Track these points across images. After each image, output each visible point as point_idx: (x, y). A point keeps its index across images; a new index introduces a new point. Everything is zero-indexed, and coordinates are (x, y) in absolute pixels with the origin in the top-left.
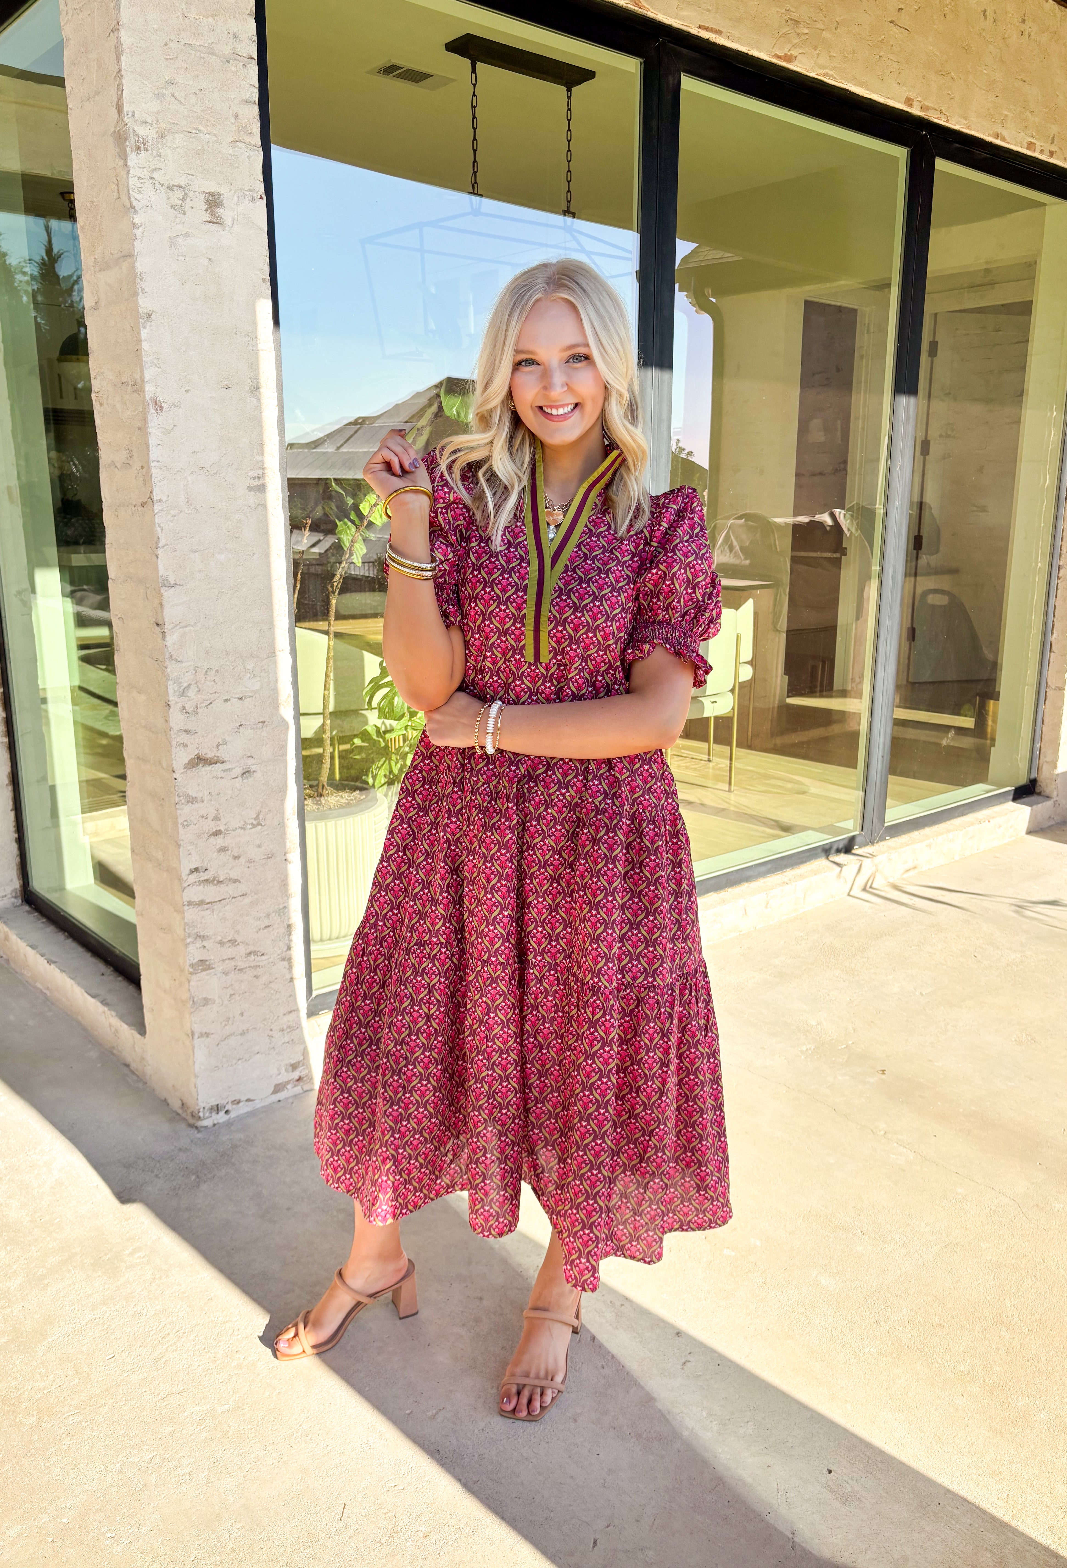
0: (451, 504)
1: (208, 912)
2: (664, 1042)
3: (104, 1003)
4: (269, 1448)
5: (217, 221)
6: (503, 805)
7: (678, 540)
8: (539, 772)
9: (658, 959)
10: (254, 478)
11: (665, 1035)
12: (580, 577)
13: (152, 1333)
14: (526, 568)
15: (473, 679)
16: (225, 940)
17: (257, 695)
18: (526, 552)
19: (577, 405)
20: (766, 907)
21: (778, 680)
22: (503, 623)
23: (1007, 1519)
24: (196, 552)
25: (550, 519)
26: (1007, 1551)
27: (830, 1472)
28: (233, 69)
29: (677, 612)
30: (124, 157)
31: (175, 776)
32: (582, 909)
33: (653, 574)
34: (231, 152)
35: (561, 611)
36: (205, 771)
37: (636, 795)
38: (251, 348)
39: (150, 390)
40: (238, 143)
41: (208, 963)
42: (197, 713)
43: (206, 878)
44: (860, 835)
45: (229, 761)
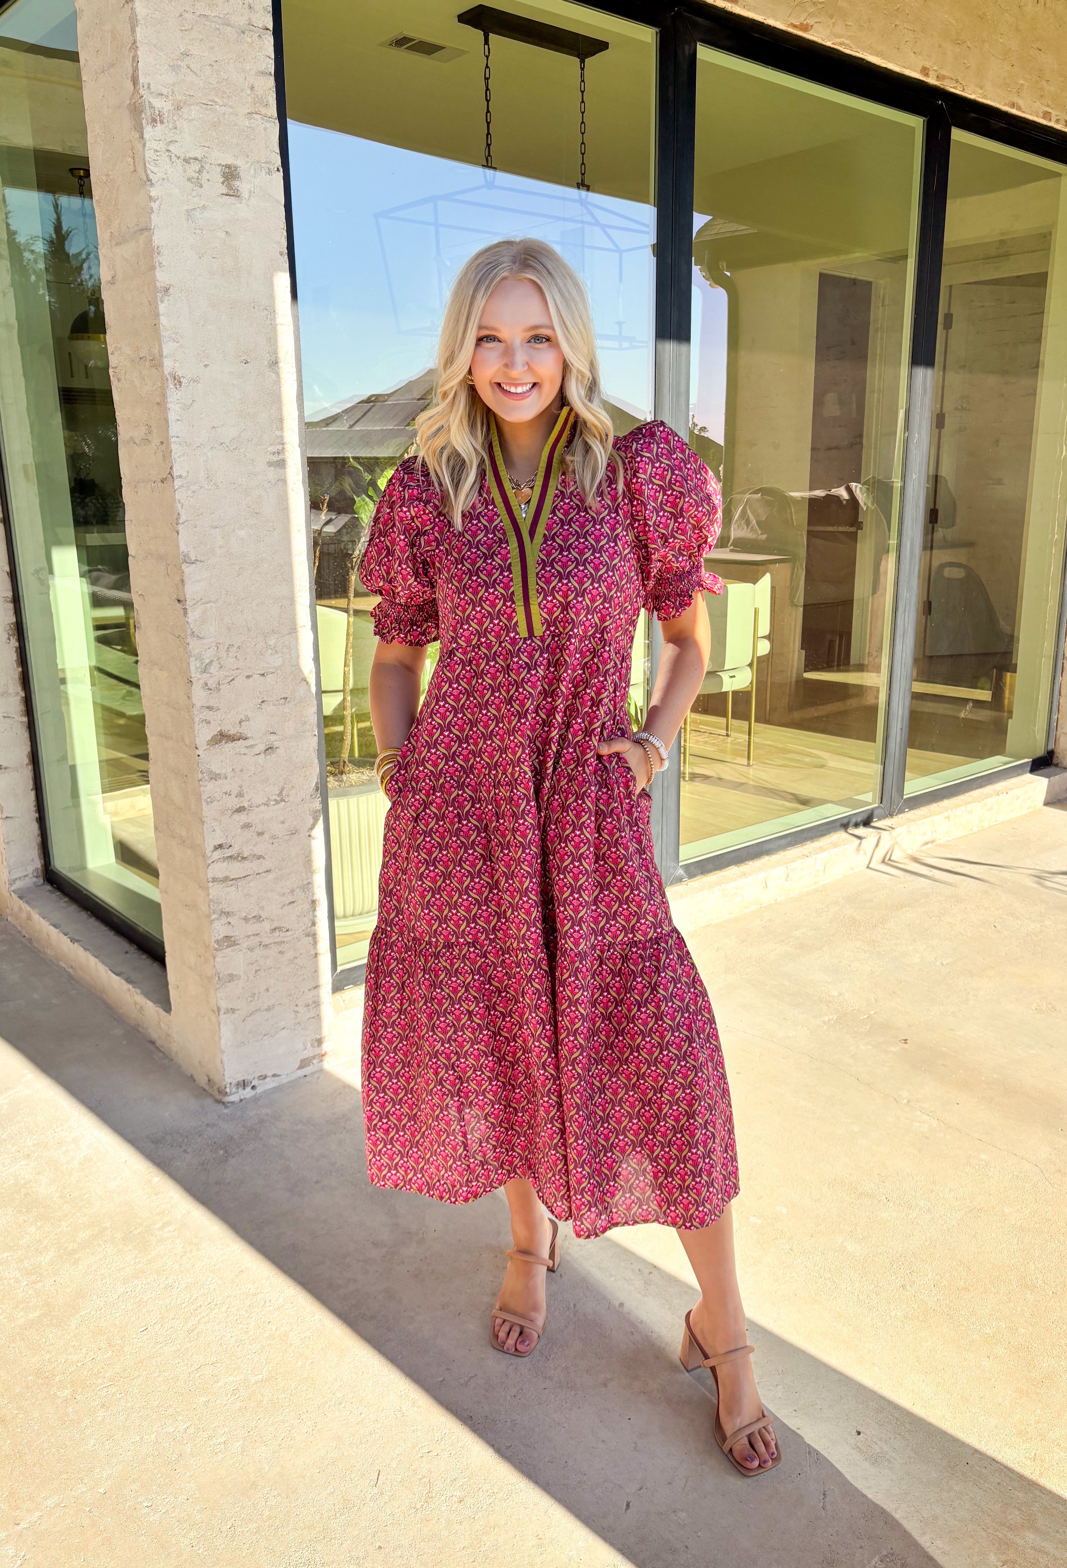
1: (233, 888)
3: (129, 981)
4: (304, 1417)
5: (234, 194)
10: (274, 454)
13: (184, 1305)
16: (250, 916)
17: (279, 671)
19: (535, 384)
20: (786, 880)
21: (796, 654)
23: (1034, 1477)
24: (216, 528)
26: (1035, 1509)
27: (859, 1433)
28: (249, 40)
30: (140, 130)
31: (198, 752)
34: (247, 123)
36: (228, 748)
38: (269, 322)
39: (168, 365)
40: (254, 115)
41: (233, 939)
42: (219, 690)
43: (230, 854)
44: (879, 808)
45: (252, 738)
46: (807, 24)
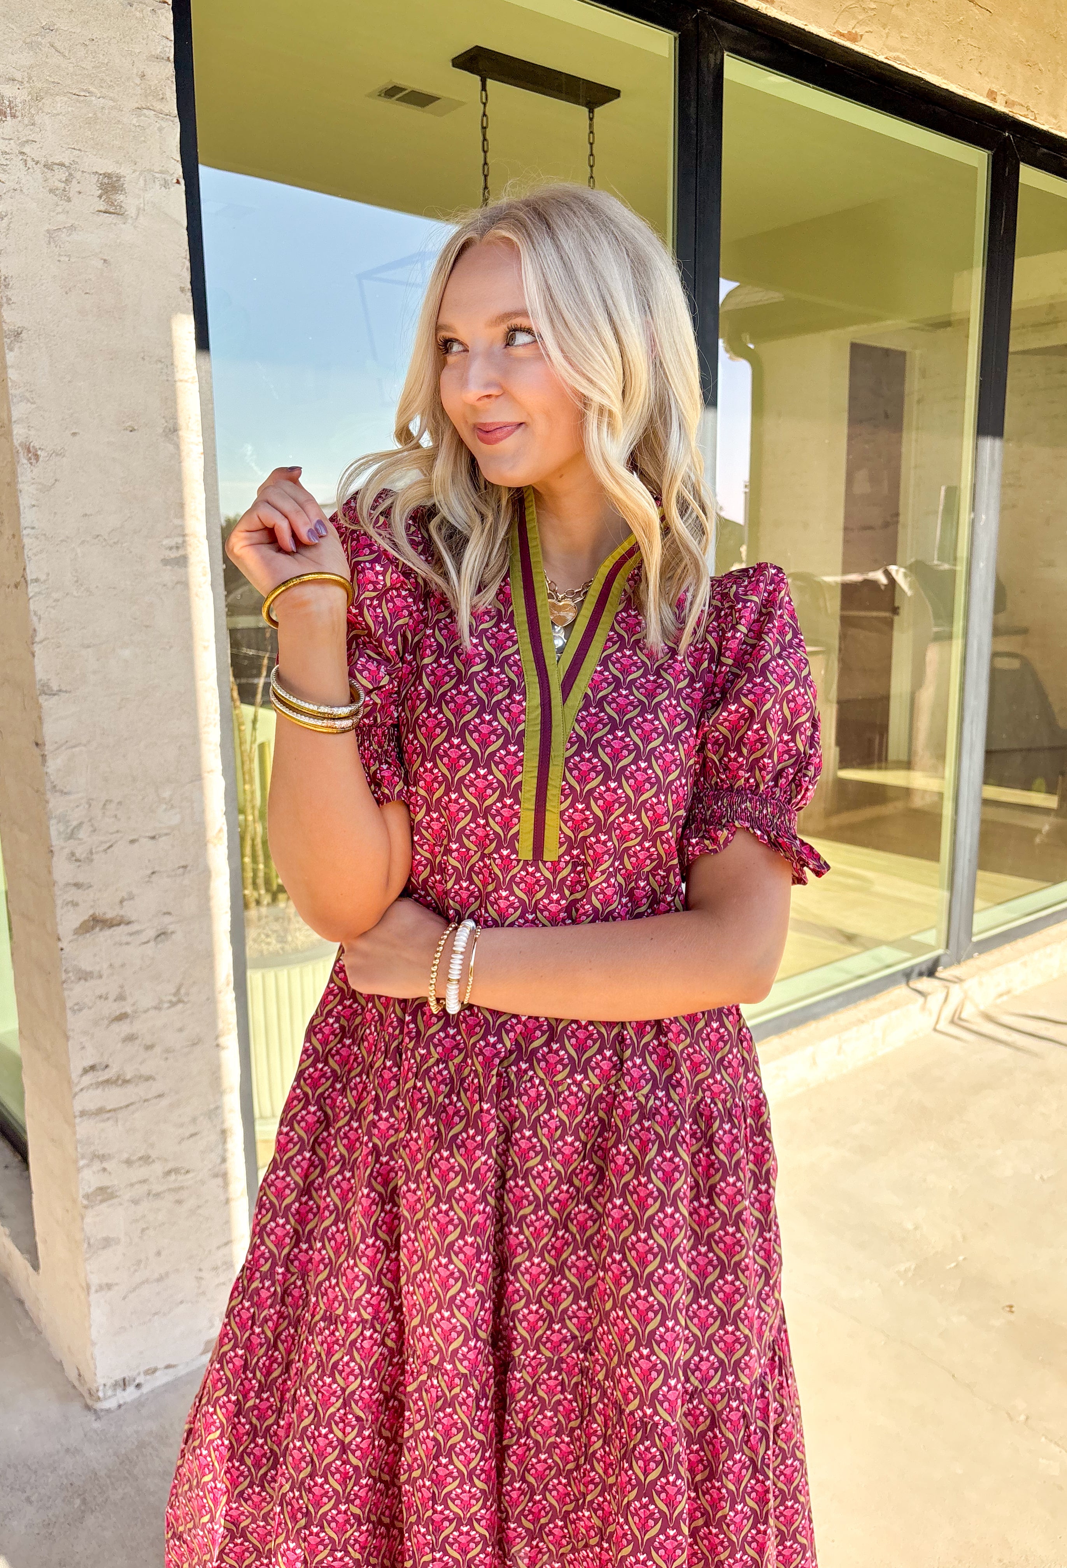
0: (387, 591)
1: (110, 1122)
5: (115, 211)
6: (473, 1105)
7: (768, 656)
8: (536, 1044)
9: (742, 1344)
10: (171, 548)
11: (758, 1470)
12: (610, 717)
14: (520, 703)
15: (425, 881)
16: (134, 1158)
17: (176, 832)
18: (520, 674)
20: (839, 1053)
22: (482, 797)
24: (89, 647)
25: (555, 616)
29: (768, 773)
31: (60, 945)
33: (730, 713)
34: (134, 121)
35: (583, 779)
36: (103, 936)
37: (700, 1076)
38: (165, 378)
39: (19, 432)
40: (145, 111)
41: (109, 1191)
42: (92, 861)
43: (106, 1077)
44: (945, 954)
45: (138, 921)
46: (856, 33)
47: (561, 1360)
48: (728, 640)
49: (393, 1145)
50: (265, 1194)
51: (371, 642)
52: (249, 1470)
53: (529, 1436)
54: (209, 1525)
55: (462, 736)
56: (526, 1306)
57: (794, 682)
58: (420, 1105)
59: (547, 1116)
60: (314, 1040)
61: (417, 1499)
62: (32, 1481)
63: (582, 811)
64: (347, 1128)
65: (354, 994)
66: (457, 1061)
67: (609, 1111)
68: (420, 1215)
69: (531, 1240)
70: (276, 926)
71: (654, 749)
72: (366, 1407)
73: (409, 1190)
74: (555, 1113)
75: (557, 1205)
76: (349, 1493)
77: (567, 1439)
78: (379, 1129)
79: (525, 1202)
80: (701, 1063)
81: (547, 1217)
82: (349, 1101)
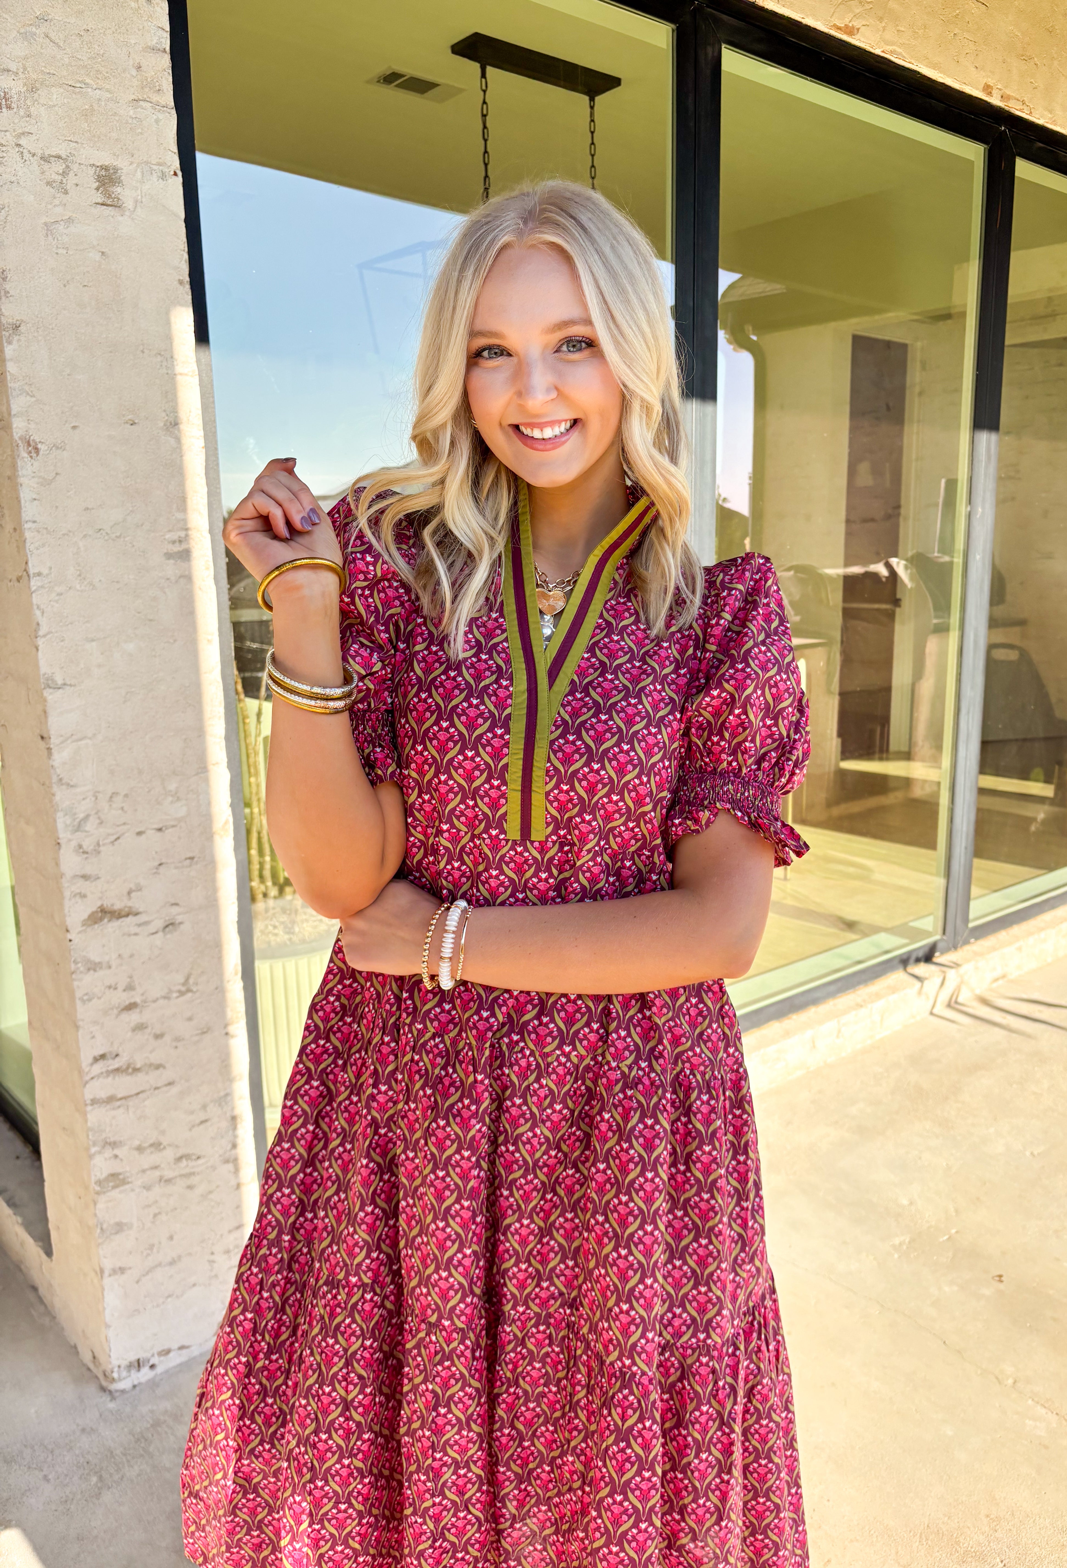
0: (379, 582)
1: (121, 1110)
2: (724, 1433)
5: (112, 203)
6: (468, 1076)
7: (751, 643)
8: (527, 1017)
9: (714, 1305)
10: (174, 542)
11: (724, 1423)
12: (595, 702)
14: (507, 687)
15: (420, 862)
16: (146, 1145)
17: (182, 824)
18: (508, 661)
19: (575, 422)
20: (838, 1036)
21: (832, 742)
22: (471, 779)
24: (93, 640)
25: (543, 605)
29: (751, 757)
31: (69, 936)
32: (601, 1245)
33: (713, 697)
34: (131, 113)
35: (567, 760)
36: (111, 927)
37: (680, 1049)
38: (165, 371)
39: (19, 426)
40: (141, 103)
41: (121, 1177)
42: (99, 852)
43: (116, 1066)
44: (942, 940)
45: (145, 912)
46: (853, 27)
47: (549, 1315)
48: (712, 626)
49: (391, 1117)
50: (271, 1165)
51: (364, 631)
52: (260, 1428)
53: (517, 1385)
54: (222, 1482)
55: (450, 719)
56: (516, 1264)
57: (776, 668)
58: (417, 1077)
59: (536, 1086)
60: (315, 1017)
61: (416, 1449)
62: (49, 1459)
63: (567, 792)
64: (347, 1102)
65: (353, 974)
66: (452, 1035)
67: (595, 1081)
68: (418, 1182)
69: (521, 1202)
70: (284, 918)
71: (637, 732)
72: (368, 1365)
73: (407, 1158)
74: (544, 1082)
75: (545, 1170)
76: (352, 1448)
77: (554, 1389)
78: (378, 1102)
79: (515, 1166)
80: (681, 1036)
81: (536, 1181)
82: (349, 1076)
